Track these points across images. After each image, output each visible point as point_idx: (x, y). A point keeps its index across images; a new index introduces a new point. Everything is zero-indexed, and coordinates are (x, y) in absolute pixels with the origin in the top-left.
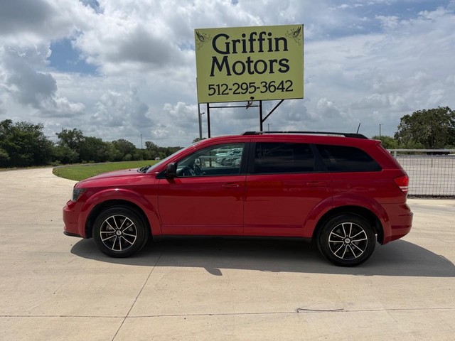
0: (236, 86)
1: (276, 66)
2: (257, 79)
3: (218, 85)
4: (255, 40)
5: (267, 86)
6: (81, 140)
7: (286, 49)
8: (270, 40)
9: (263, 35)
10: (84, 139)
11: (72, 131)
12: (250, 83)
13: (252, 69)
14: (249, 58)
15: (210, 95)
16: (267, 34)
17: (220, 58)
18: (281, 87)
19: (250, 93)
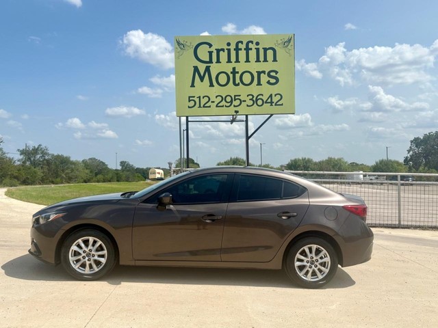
0: (220, 99)
1: (264, 78)
2: (242, 91)
3: (199, 97)
4: (241, 49)
5: (254, 99)
6: (47, 157)
7: (275, 60)
8: (258, 50)
9: (250, 44)
10: (50, 157)
11: (36, 147)
12: (235, 96)
13: (238, 81)
14: (234, 69)
15: (189, 107)
16: (254, 43)
17: (202, 67)
18: (269, 100)
19: (234, 106)
